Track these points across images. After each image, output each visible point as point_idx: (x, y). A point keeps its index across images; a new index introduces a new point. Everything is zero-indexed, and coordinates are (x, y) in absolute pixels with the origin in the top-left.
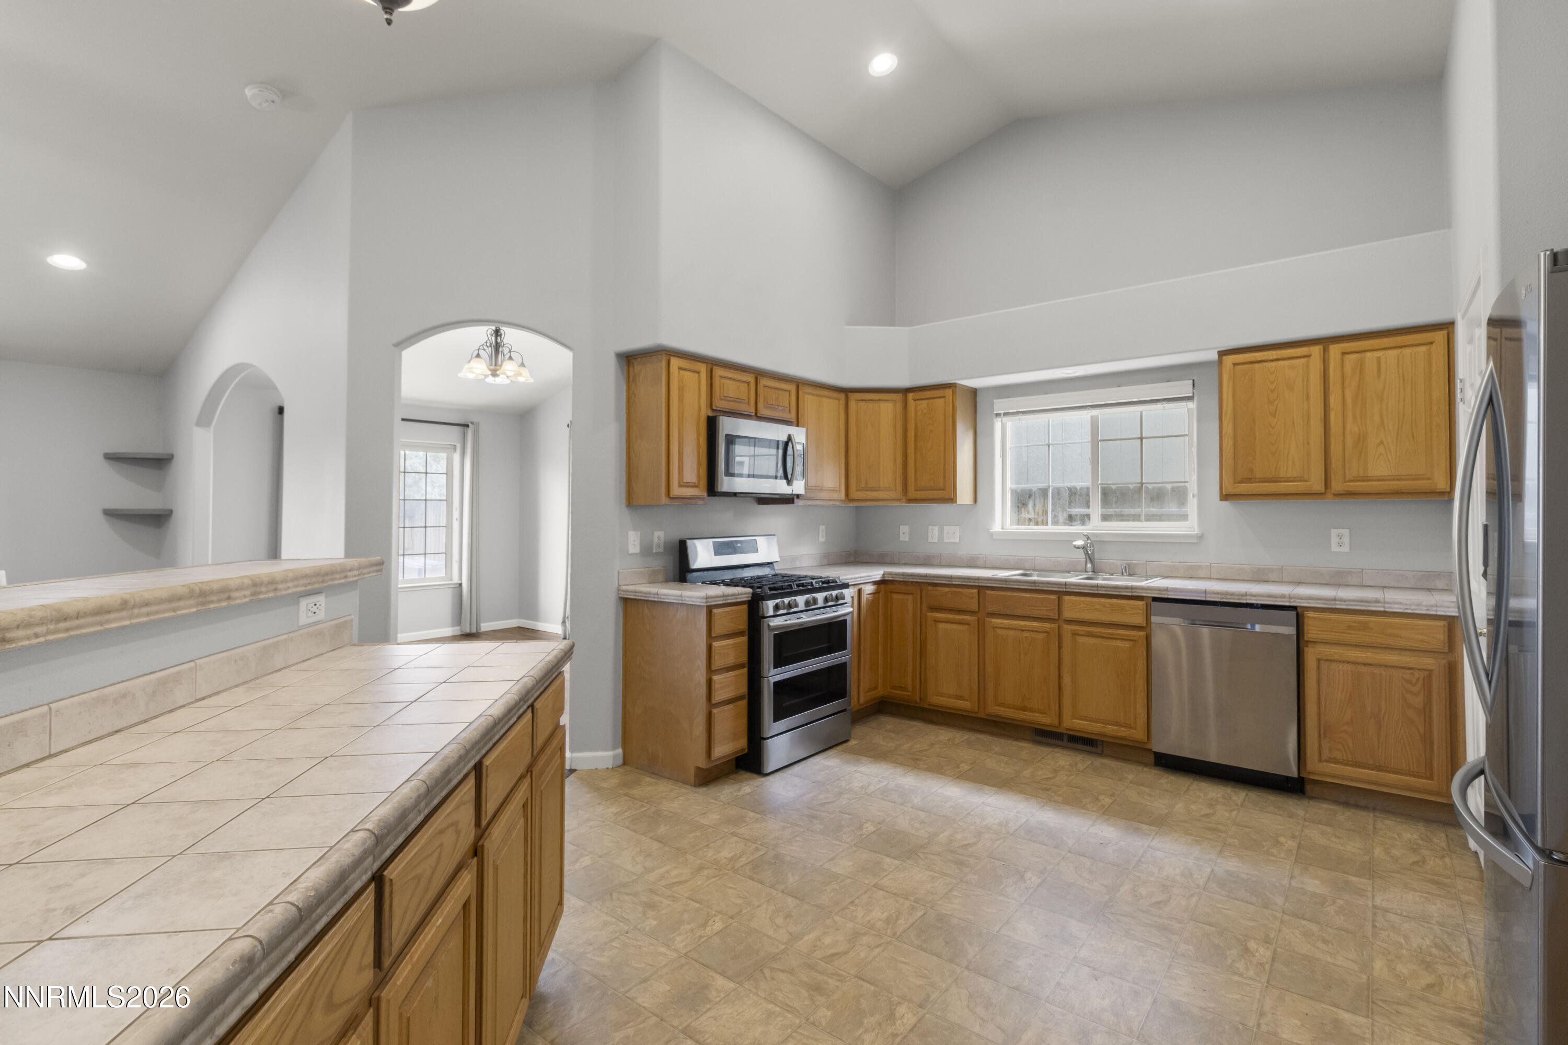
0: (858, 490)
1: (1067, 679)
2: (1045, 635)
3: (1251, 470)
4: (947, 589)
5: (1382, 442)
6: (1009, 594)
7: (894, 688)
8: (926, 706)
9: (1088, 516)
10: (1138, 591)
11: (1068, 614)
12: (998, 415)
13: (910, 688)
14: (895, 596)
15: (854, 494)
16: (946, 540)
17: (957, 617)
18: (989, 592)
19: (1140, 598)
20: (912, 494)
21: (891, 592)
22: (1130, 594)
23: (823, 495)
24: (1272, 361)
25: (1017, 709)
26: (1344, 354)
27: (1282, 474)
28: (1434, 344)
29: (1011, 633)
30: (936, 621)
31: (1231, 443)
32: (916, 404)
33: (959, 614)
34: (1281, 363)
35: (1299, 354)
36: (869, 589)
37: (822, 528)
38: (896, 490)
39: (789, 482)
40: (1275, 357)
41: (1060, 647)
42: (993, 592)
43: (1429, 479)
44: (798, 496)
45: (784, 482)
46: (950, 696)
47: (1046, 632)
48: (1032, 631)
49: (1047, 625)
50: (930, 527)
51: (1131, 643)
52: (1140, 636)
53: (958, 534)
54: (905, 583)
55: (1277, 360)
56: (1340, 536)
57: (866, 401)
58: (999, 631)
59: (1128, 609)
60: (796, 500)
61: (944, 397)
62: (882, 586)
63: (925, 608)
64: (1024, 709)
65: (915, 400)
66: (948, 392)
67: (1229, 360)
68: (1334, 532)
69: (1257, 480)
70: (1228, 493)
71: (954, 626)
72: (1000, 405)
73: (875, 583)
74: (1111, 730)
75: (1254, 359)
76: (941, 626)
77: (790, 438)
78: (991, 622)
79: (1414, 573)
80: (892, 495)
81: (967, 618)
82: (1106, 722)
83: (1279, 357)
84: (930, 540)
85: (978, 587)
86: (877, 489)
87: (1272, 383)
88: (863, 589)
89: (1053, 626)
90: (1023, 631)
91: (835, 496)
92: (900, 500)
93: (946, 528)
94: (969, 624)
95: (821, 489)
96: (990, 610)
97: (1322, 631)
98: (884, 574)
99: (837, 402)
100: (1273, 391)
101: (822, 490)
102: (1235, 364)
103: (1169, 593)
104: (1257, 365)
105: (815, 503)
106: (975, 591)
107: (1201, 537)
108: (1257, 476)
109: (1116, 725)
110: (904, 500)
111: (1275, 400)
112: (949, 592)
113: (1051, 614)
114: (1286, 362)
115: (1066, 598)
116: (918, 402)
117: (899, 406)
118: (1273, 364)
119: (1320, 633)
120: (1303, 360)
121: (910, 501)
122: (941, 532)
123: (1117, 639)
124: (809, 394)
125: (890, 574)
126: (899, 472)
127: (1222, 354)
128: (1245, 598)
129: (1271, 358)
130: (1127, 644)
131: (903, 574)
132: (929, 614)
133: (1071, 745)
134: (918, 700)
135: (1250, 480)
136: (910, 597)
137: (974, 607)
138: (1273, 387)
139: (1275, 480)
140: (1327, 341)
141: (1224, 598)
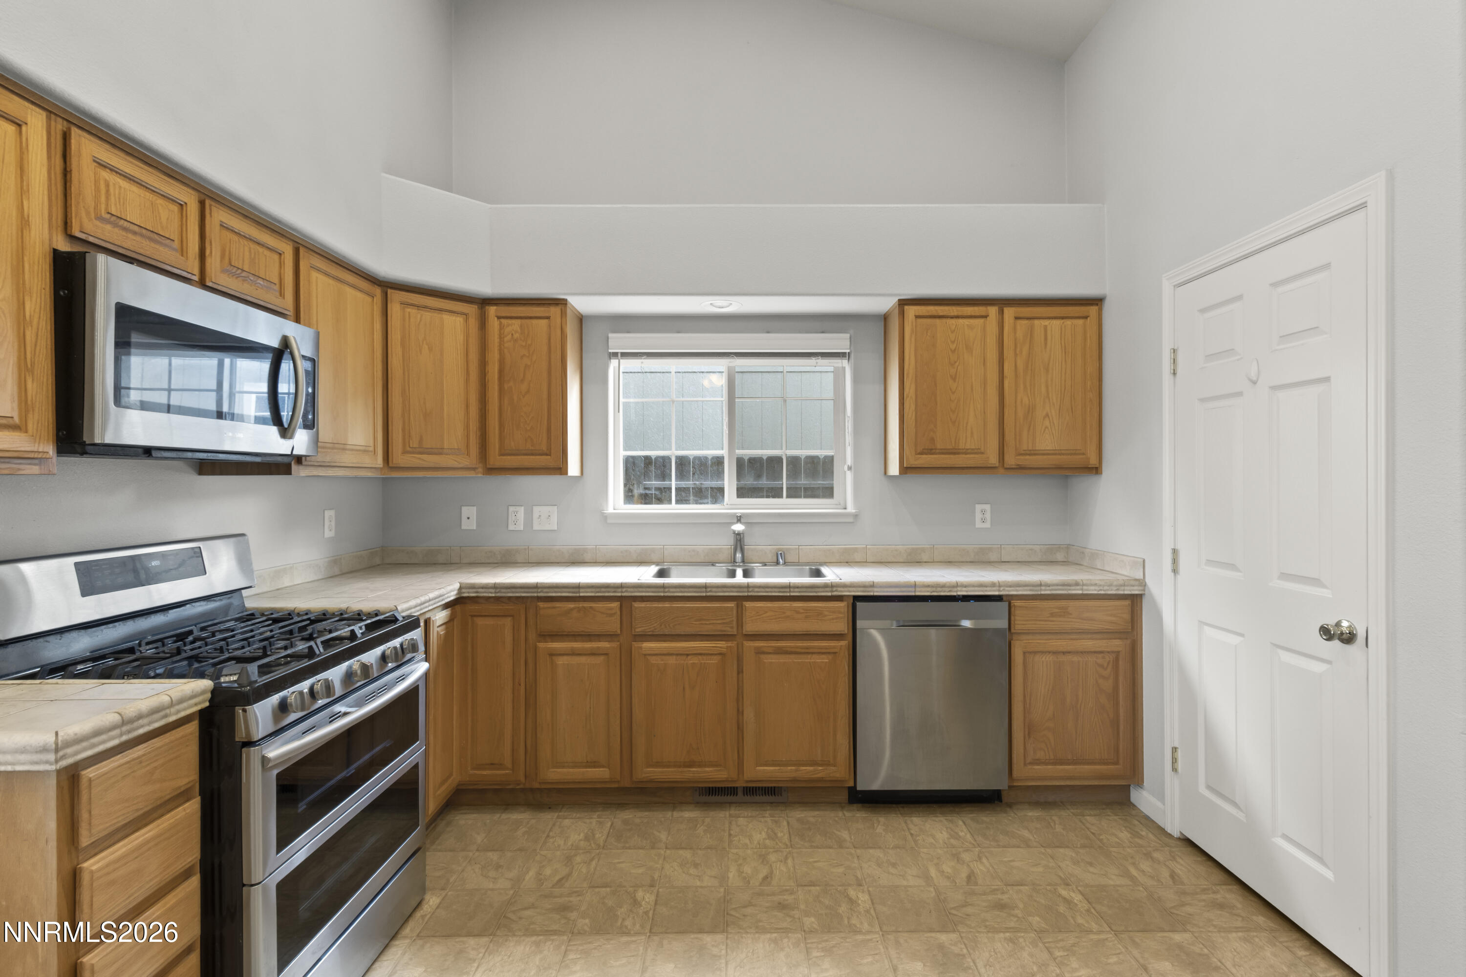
0: (405, 452)
1: (749, 714)
2: (719, 657)
3: (932, 440)
4: (571, 605)
5: (1047, 415)
6: (667, 605)
7: (480, 767)
8: (536, 785)
9: (721, 490)
10: (839, 589)
11: (750, 627)
12: (615, 355)
13: (508, 763)
14: (480, 621)
15: (399, 458)
16: (536, 527)
17: (588, 645)
18: (636, 605)
19: (839, 598)
20: (495, 459)
21: (472, 616)
22: (829, 594)
23: (348, 459)
24: (952, 317)
25: (680, 767)
26: (1017, 318)
27: (961, 446)
28: (1089, 318)
29: (672, 660)
30: (552, 654)
31: (913, 407)
32: (501, 324)
33: (590, 641)
34: (961, 321)
35: (978, 314)
36: (440, 617)
37: (330, 514)
38: (468, 454)
39: (285, 432)
40: (956, 314)
41: (740, 671)
42: (643, 605)
43: (1083, 454)
44: (299, 459)
45: (274, 429)
46: (576, 765)
47: (720, 654)
48: (701, 654)
49: (722, 644)
50: (511, 509)
51: (830, 657)
52: (841, 646)
53: (555, 518)
54: (498, 599)
55: (957, 317)
56: (983, 512)
57: (418, 307)
58: (653, 660)
59: (827, 613)
60: (294, 467)
61: (548, 318)
62: (458, 608)
63: (532, 636)
64: (691, 764)
65: (499, 318)
66: (554, 311)
67: (911, 311)
68: (979, 507)
69: (937, 451)
70: (909, 466)
71: (583, 660)
72: (618, 341)
73: (447, 606)
74: (807, 771)
75: (935, 313)
76: (561, 661)
77: (286, 343)
78: (641, 648)
79: (1042, 546)
80: (465, 462)
81: (604, 645)
82: (799, 764)
83: (960, 314)
84: (511, 527)
85: (620, 599)
86: (440, 452)
87: (953, 342)
88: (433, 618)
89: (729, 644)
90: (688, 655)
91: (367, 461)
92: (474, 469)
93: (536, 510)
94: (606, 654)
95: (342, 447)
96: (639, 630)
97: (1027, 621)
98: (460, 588)
99: (369, 299)
100: (953, 351)
101: (344, 449)
102: (917, 317)
103: (875, 589)
104: (938, 321)
105: (331, 472)
106: (615, 605)
107: (856, 516)
108: (938, 447)
109: (811, 765)
110: (480, 470)
111: (955, 362)
112: (572, 609)
113: (729, 629)
114: (966, 322)
115: (748, 604)
116: (504, 321)
117: (473, 323)
118: (953, 321)
119: (1025, 623)
120: (982, 320)
121: (491, 471)
122: (529, 515)
123: (813, 653)
124: (319, 270)
125: (472, 587)
126: (474, 426)
127: (903, 303)
128: (955, 589)
129: (952, 314)
130: (825, 659)
131: (495, 586)
132: (541, 645)
133: (748, 798)
134: (523, 779)
135: (930, 451)
136: (508, 622)
137: (613, 625)
138: (953, 347)
139: (954, 452)
140: (1002, 303)
141: (934, 591)
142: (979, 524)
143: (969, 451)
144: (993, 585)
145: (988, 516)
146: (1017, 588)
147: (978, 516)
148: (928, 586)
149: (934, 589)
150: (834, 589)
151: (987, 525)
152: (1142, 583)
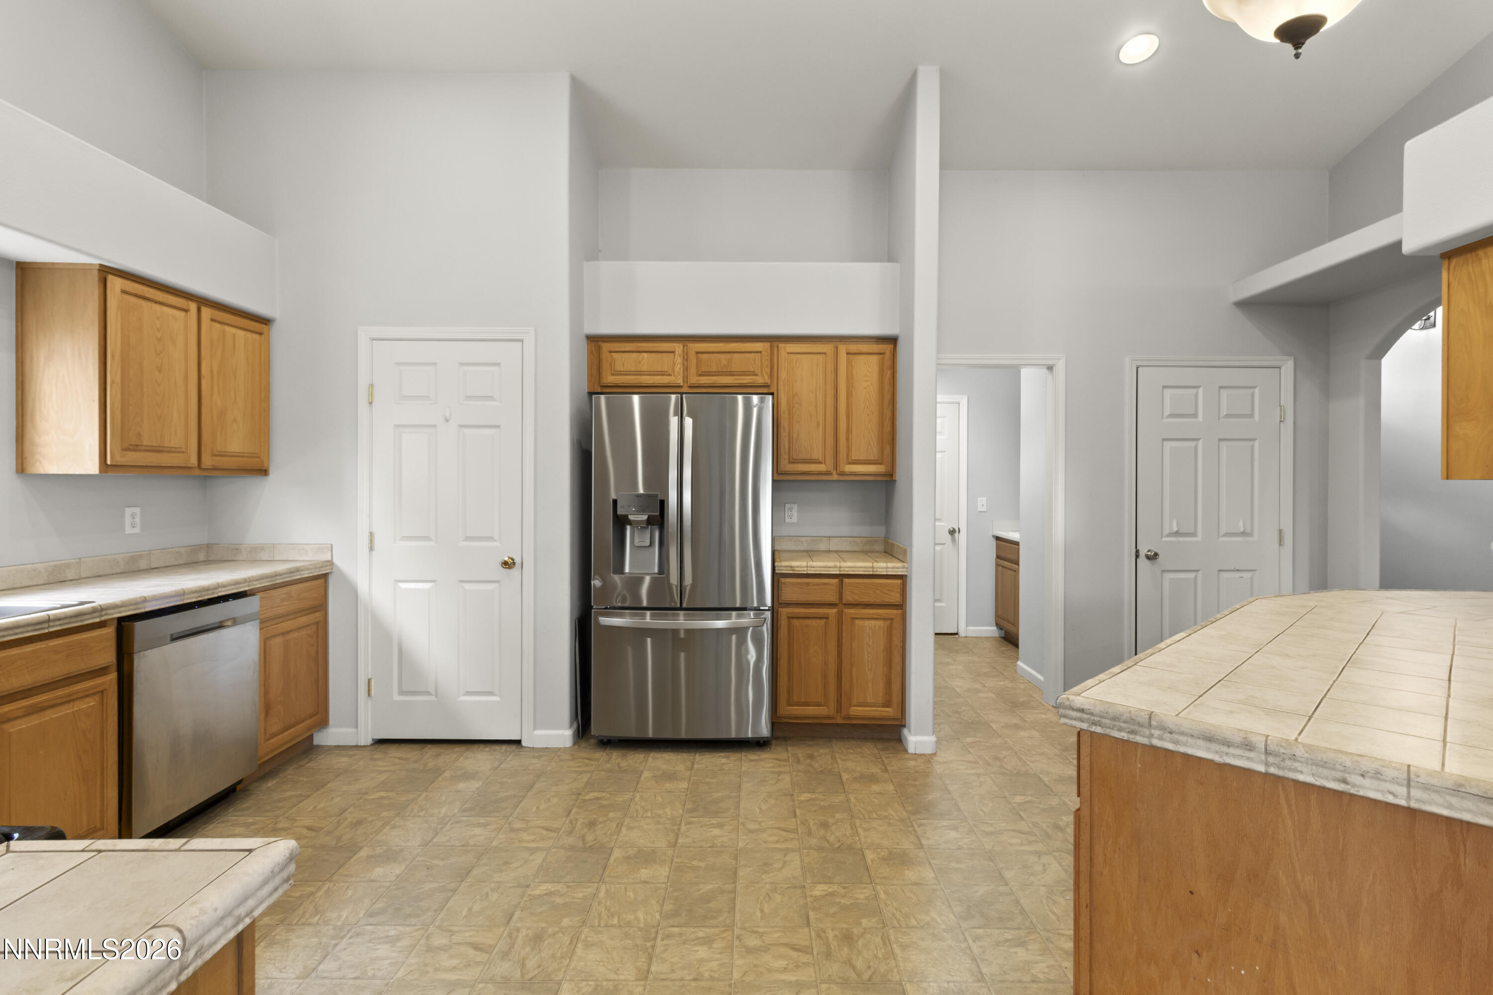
3: (140, 435)
5: (235, 419)
10: (109, 612)
19: (102, 625)
22: (98, 620)
24: (155, 302)
26: (213, 321)
27: (166, 444)
28: (259, 335)
34: (164, 309)
35: (180, 306)
40: (161, 300)
43: (259, 457)
51: (94, 699)
52: (111, 679)
55: (161, 304)
56: (133, 516)
59: (96, 644)
67: (112, 282)
68: (128, 511)
69: (143, 448)
70: (114, 464)
75: (140, 293)
83: (165, 301)
87: (159, 330)
100: (159, 340)
102: (123, 291)
103: (147, 605)
104: (142, 302)
108: (145, 444)
111: (161, 352)
114: (170, 311)
118: (158, 307)
120: (182, 313)
123: (76, 699)
127: (104, 270)
129: (157, 299)
130: (92, 702)
135: (136, 448)
138: (159, 335)
139: (158, 450)
140: (202, 301)
141: (199, 597)
142: (129, 530)
143: (172, 450)
144: (245, 581)
145: (138, 520)
146: (261, 581)
147: (128, 520)
148: (196, 592)
149: (199, 594)
150: (104, 613)
151: (137, 530)
152: (331, 563)
